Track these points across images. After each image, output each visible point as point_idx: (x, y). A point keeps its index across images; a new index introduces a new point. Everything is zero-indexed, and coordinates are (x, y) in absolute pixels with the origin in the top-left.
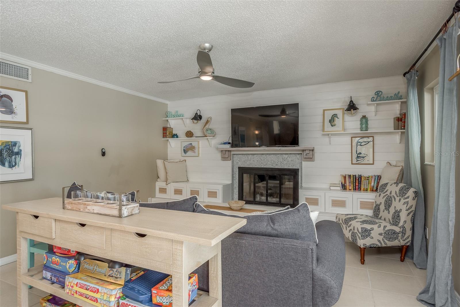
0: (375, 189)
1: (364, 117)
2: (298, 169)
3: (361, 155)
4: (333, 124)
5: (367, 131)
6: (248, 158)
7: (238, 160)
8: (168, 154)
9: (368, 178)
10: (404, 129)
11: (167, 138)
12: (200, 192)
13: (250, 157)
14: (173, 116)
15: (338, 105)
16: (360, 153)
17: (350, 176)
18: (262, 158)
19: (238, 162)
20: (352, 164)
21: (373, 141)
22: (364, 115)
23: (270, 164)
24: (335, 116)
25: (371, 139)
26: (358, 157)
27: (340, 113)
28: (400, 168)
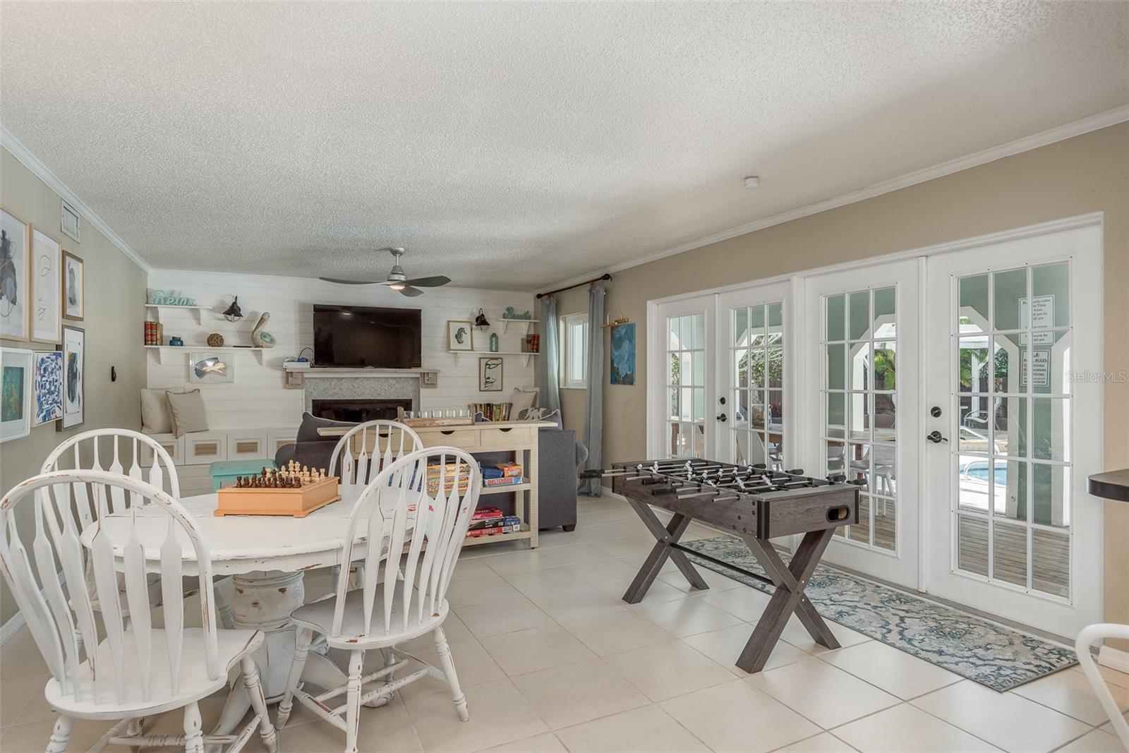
0: (506, 418)
1: (494, 335)
2: (411, 400)
3: (489, 380)
4: (460, 340)
5: (497, 351)
6: (331, 384)
7: (313, 387)
8: (148, 379)
9: (499, 406)
10: (537, 352)
11: (156, 345)
12: (259, 444)
13: (333, 384)
14: (168, 302)
15: (465, 317)
16: (489, 378)
17: (481, 405)
18: (355, 385)
19: (313, 391)
20: (480, 391)
21: (502, 363)
22: (494, 332)
23: (368, 394)
24: (461, 330)
25: (500, 361)
26: (486, 382)
27: (467, 327)
28: (534, 394)
